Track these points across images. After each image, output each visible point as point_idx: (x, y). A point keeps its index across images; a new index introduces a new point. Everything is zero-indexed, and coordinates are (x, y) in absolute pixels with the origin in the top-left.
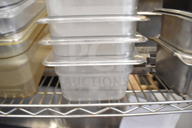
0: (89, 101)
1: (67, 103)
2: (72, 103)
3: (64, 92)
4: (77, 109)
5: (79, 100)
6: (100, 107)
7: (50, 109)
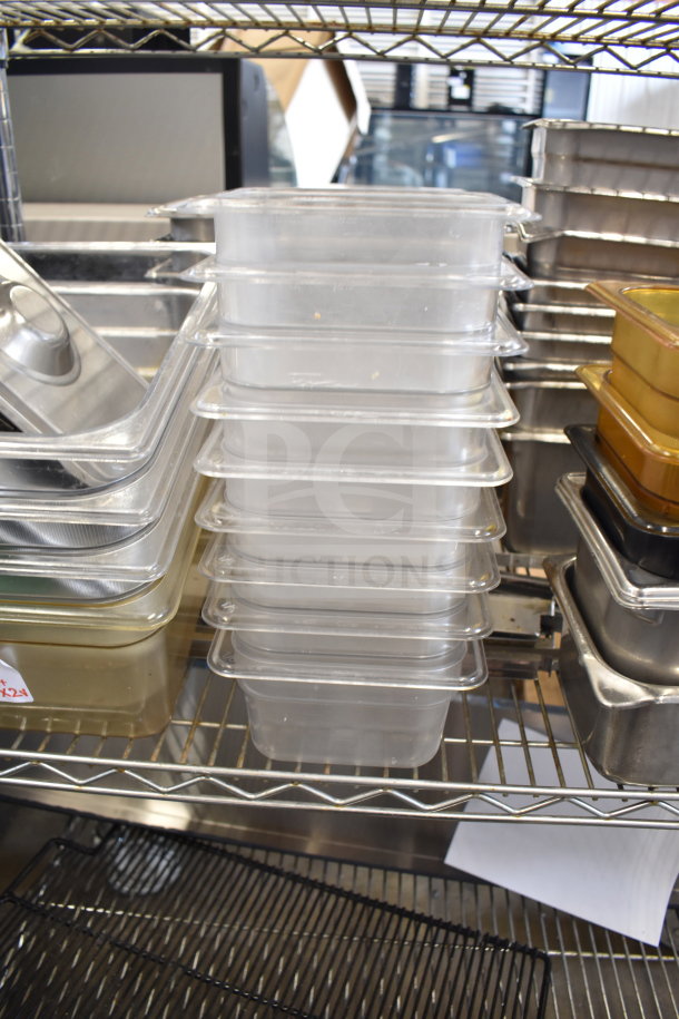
0: (325, 766)
1: (263, 768)
2: (277, 766)
3: (256, 727)
4: (291, 785)
5: (300, 759)
6: (357, 787)
7: (211, 779)
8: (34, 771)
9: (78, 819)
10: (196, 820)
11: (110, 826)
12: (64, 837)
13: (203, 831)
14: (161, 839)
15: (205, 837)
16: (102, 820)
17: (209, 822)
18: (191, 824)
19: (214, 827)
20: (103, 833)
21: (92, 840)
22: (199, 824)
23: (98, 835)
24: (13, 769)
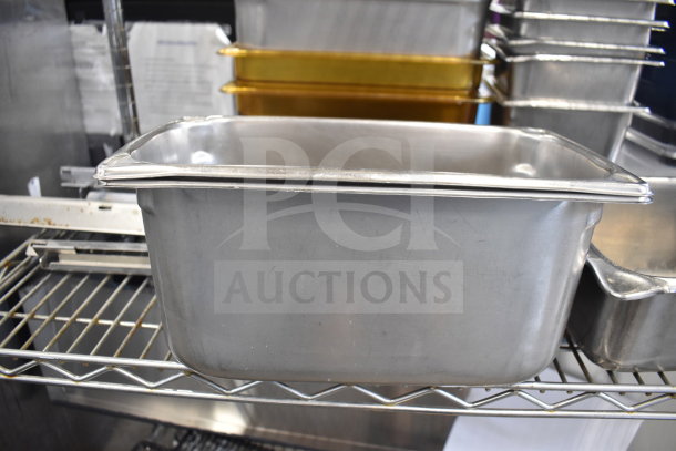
8: (111, 376)
9: (161, 428)
10: (251, 427)
11: (184, 432)
12: (150, 440)
13: (256, 436)
14: (224, 442)
15: (257, 440)
16: (179, 428)
17: (261, 429)
18: (247, 430)
19: (265, 433)
20: (180, 438)
21: (171, 444)
22: (253, 431)
23: (176, 438)
24: (91, 374)
